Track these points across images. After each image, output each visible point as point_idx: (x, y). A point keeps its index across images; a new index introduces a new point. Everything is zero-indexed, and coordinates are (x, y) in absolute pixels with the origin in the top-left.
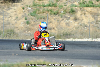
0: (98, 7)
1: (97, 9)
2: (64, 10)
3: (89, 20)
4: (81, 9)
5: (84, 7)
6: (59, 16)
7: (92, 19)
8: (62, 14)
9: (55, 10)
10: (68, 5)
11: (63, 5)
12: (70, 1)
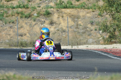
0: (78, 8)
1: (76, 10)
2: (37, 12)
3: (67, 24)
4: (58, 10)
5: (62, 8)
6: (31, 19)
7: (71, 23)
8: (35, 17)
9: (27, 12)
10: (42, 6)
11: (36, 6)
12: (44, 2)
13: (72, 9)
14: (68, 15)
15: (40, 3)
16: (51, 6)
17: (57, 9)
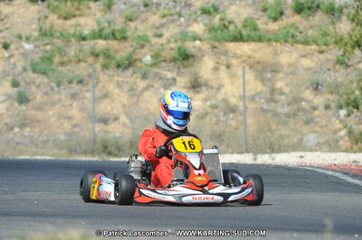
0: (277, 41)
1: (270, 48)
2: (152, 51)
3: (242, 88)
4: (215, 47)
5: (226, 41)
6: (134, 72)
7: (254, 85)
8: (146, 65)
9: (122, 51)
10: (167, 34)
11: (150, 33)
12: (173, 21)
13: (258, 44)
14: (244, 62)
15: (162, 26)
16: (193, 32)
17: (212, 42)
